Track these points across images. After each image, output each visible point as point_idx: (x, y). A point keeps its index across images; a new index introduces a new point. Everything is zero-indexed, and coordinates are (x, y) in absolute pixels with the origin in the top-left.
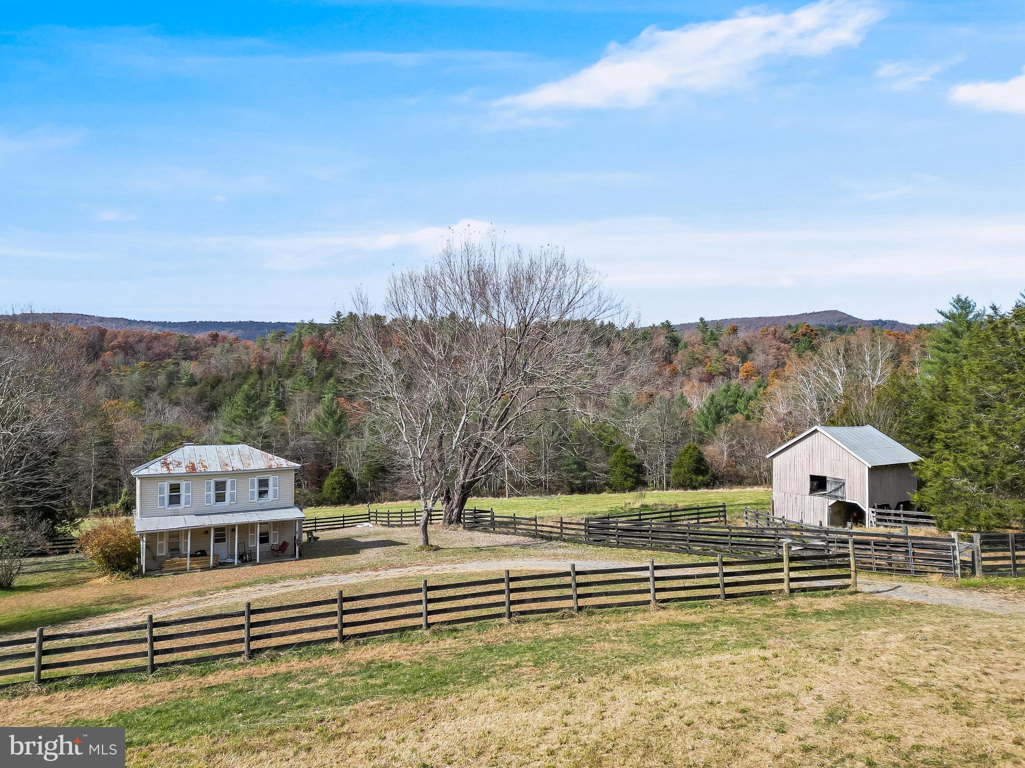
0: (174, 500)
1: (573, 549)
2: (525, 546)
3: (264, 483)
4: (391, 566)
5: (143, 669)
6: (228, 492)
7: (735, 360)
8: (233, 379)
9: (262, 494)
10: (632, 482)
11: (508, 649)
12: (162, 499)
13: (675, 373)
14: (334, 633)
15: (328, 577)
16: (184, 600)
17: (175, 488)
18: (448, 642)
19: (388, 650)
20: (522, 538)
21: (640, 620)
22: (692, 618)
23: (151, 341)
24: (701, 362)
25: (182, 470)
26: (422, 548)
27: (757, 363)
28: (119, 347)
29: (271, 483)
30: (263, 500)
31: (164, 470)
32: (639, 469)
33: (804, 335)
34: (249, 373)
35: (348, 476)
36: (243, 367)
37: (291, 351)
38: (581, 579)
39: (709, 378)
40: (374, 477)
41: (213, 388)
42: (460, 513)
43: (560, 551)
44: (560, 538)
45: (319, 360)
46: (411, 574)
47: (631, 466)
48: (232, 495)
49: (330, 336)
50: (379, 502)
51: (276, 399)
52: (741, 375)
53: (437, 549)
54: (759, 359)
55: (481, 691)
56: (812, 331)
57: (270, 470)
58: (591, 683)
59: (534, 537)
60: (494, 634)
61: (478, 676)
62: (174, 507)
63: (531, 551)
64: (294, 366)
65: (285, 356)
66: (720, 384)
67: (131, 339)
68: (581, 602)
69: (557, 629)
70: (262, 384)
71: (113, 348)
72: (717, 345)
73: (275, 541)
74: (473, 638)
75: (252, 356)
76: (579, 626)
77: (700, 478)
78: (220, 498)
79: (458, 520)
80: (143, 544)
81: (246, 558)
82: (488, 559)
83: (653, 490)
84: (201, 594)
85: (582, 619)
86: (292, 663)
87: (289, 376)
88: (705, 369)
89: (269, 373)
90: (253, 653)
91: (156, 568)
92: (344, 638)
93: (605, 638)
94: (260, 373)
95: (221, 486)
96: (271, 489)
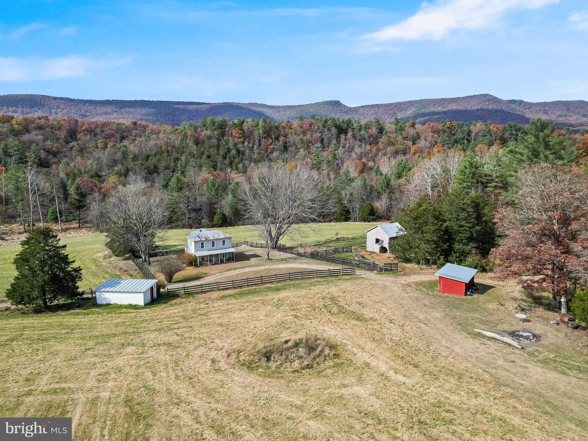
0: (202, 247)
1: (307, 260)
2: (295, 259)
3: (224, 241)
4: (261, 266)
5: (232, 288)
6: (215, 244)
7: (410, 143)
8: (155, 155)
9: (224, 244)
10: (345, 218)
11: (289, 285)
12: (200, 247)
13: (378, 150)
14: (260, 282)
15: (247, 268)
16: (218, 274)
17: (202, 244)
18: (279, 284)
19: (270, 285)
20: (294, 255)
21: (312, 280)
22: (321, 280)
23: (102, 127)
24: (393, 144)
25: (204, 239)
26: (267, 260)
27: (420, 145)
28: (86, 130)
29: (226, 241)
30: (224, 246)
31: (199, 240)
32: (348, 212)
33: (448, 128)
34: (163, 152)
35: (224, 215)
36: (158, 148)
37: (182, 140)
38: (302, 273)
39: (396, 153)
40: (235, 215)
41: (147, 161)
42: (276, 246)
43: (304, 261)
44: (305, 256)
45: (197, 144)
46: (267, 268)
47: (344, 211)
49: (201, 131)
50: (237, 225)
51: (181, 170)
52: (412, 151)
53: (272, 259)
54: (422, 143)
55: (285, 291)
56: (452, 126)
57: (226, 238)
58: (301, 290)
59: (298, 255)
60: (287, 283)
61: (285, 289)
62: (202, 249)
63: (296, 261)
64: (184, 148)
65: (179, 142)
66: (400, 157)
67: (92, 126)
68: (302, 277)
69: (298, 282)
70: (170, 159)
71: (84, 131)
72: (401, 134)
73: (227, 257)
74: (284, 283)
75: (163, 142)
76: (301, 282)
77: (372, 217)
78: (213, 246)
79: (275, 248)
80: (198, 259)
81: (222, 262)
82: (285, 263)
83: (352, 221)
84: (221, 272)
85: (302, 280)
86: (254, 287)
87: (182, 153)
88: (394, 148)
89: (172, 152)
90: (248, 285)
91: (201, 264)
92: (262, 283)
93: (305, 283)
94: (168, 152)
95: (213, 243)
96: (226, 243)
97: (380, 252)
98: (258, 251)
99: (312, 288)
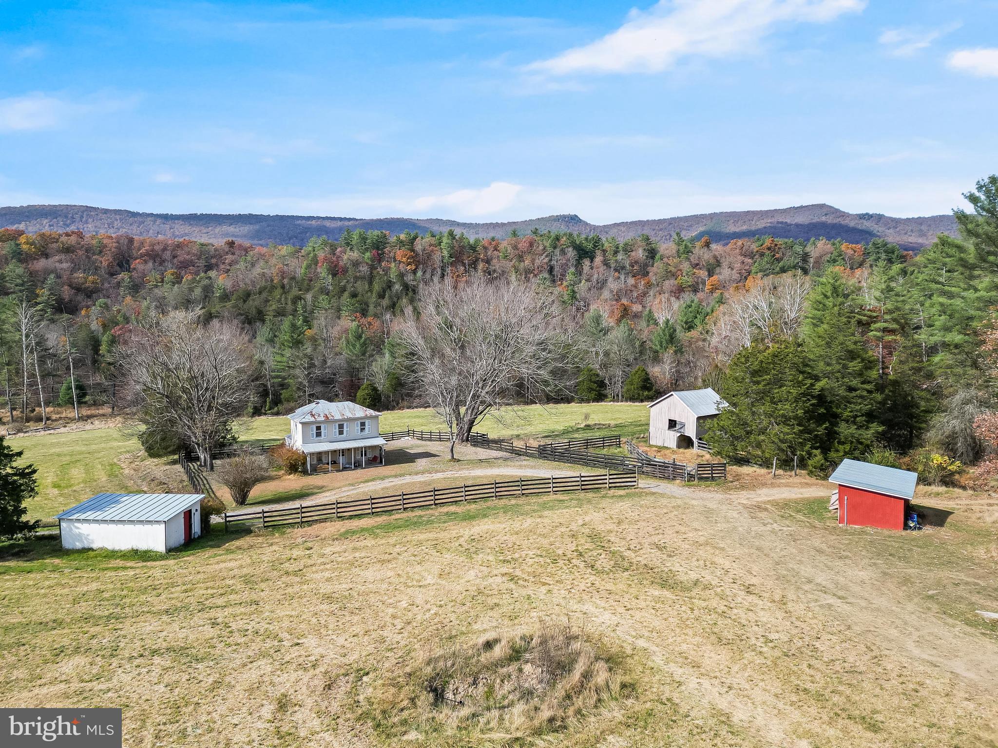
0: (319, 434)
1: (532, 462)
2: (506, 459)
3: (363, 424)
4: (437, 472)
5: (369, 514)
6: (345, 429)
7: (703, 274)
8: (260, 293)
9: (362, 430)
10: (596, 395)
11: (496, 508)
12: (313, 434)
13: (649, 285)
14: (432, 502)
15: (408, 477)
16: (346, 489)
17: (319, 428)
18: (473, 506)
19: (453, 508)
20: (505, 453)
21: (545, 498)
22: (564, 498)
23: (174, 250)
24: (674, 275)
25: (322, 419)
26: (450, 461)
27: (721, 277)
28: (147, 254)
29: (367, 424)
30: (363, 433)
31: (312, 419)
32: (602, 384)
33: (769, 249)
34: (273, 287)
35: (375, 389)
36: (266, 281)
37: (308, 267)
38: (523, 483)
39: (679, 291)
40: (395, 390)
41: (245, 301)
42: (468, 437)
43: (525, 463)
44: (526, 454)
45: (334, 275)
46: (449, 476)
47: (595, 382)
48: (347, 431)
49: (341, 252)
50: (400, 409)
51: (303, 316)
52: (708, 287)
53: (459, 461)
54: (724, 273)
55: (486, 520)
56: (776, 245)
57: (366, 417)
58: (521, 518)
59: (512, 453)
60: (490, 503)
61: (485, 516)
62: (318, 438)
63: (509, 463)
64: (311, 280)
65: (303, 271)
66: (687, 297)
67: (157, 248)
68: (524, 492)
69: (513, 502)
70: (286, 298)
71: (142, 256)
72: (688, 259)
73: (370, 455)
74: (481, 505)
75: (274, 271)
76: (521, 501)
77: (646, 393)
78: (341, 433)
79: (467, 440)
80: (308, 459)
81: (358, 465)
82: (486, 467)
83: (610, 401)
84: (352, 485)
85: (524, 498)
86: (418, 512)
87: (308, 290)
88: (676, 282)
89: (291, 287)
90: (405, 509)
91: (315, 470)
92: (436, 504)
93: (529, 504)
94: (283, 287)
95: (341, 426)
96: (367, 427)
97: (679, 447)
98: (433, 447)
99: (546, 513)
